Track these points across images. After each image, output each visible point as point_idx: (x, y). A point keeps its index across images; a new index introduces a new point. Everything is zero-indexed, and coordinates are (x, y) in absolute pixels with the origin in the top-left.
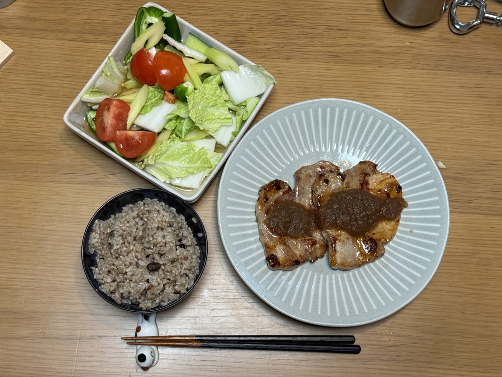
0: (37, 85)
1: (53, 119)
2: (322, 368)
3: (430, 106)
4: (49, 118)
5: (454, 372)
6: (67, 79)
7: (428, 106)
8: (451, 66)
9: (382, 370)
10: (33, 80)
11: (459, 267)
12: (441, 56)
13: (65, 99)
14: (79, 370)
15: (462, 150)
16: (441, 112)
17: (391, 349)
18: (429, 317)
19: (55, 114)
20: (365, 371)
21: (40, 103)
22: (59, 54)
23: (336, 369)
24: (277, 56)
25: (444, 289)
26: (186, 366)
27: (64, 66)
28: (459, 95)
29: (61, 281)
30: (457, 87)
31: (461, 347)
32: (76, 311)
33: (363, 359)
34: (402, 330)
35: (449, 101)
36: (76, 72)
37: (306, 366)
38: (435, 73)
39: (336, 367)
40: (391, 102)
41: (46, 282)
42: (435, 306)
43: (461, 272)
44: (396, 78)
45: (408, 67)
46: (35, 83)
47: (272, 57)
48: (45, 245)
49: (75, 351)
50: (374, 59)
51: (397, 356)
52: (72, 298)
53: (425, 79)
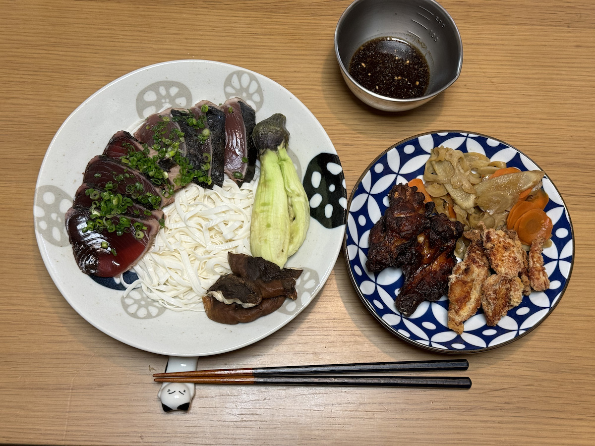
0: (13, 56)
1: (33, 99)
2: (402, 422)
3: (537, 71)
4: (28, 99)
5: (584, 423)
6: (53, 48)
7: (534, 72)
8: (562, 19)
9: (486, 422)
10: (8, 50)
11: (586, 282)
12: (549, 7)
13: (49, 74)
14: (72, 431)
15: (582, 129)
16: (552, 79)
17: (496, 393)
18: (547, 350)
19: (37, 93)
20: (463, 424)
21: (18, 80)
22: (43, 16)
23: (422, 422)
24: (331, 12)
25: (567, 313)
26: (219, 423)
27: (49, 32)
28: (575, 57)
29: (45, 312)
30: (571, 46)
31: (591, 388)
32: (67, 352)
33: (458, 409)
34: (512, 367)
35: (562, 65)
36: (63, 39)
37: (381, 419)
38: (541, 29)
39: (422, 419)
40: (485, 68)
41: (26, 313)
42: (555, 335)
43: (589, 288)
44: (490, 36)
45: (505, 22)
46: (11, 54)
47: (323, 14)
48: (24, 265)
49: (66, 405)
50: (460, 14)
51: (506, 403)
52: (62, 334)
53: (528, 37)
